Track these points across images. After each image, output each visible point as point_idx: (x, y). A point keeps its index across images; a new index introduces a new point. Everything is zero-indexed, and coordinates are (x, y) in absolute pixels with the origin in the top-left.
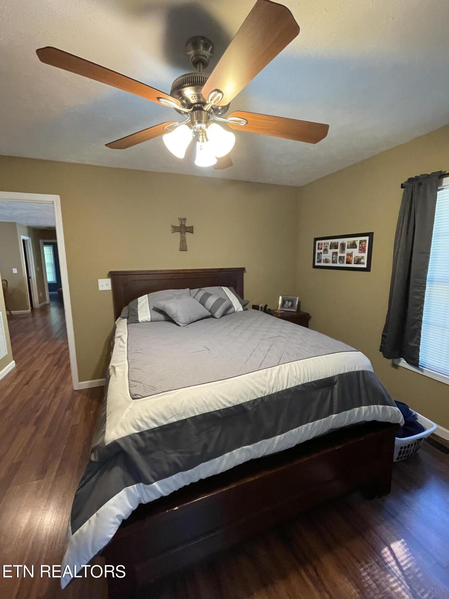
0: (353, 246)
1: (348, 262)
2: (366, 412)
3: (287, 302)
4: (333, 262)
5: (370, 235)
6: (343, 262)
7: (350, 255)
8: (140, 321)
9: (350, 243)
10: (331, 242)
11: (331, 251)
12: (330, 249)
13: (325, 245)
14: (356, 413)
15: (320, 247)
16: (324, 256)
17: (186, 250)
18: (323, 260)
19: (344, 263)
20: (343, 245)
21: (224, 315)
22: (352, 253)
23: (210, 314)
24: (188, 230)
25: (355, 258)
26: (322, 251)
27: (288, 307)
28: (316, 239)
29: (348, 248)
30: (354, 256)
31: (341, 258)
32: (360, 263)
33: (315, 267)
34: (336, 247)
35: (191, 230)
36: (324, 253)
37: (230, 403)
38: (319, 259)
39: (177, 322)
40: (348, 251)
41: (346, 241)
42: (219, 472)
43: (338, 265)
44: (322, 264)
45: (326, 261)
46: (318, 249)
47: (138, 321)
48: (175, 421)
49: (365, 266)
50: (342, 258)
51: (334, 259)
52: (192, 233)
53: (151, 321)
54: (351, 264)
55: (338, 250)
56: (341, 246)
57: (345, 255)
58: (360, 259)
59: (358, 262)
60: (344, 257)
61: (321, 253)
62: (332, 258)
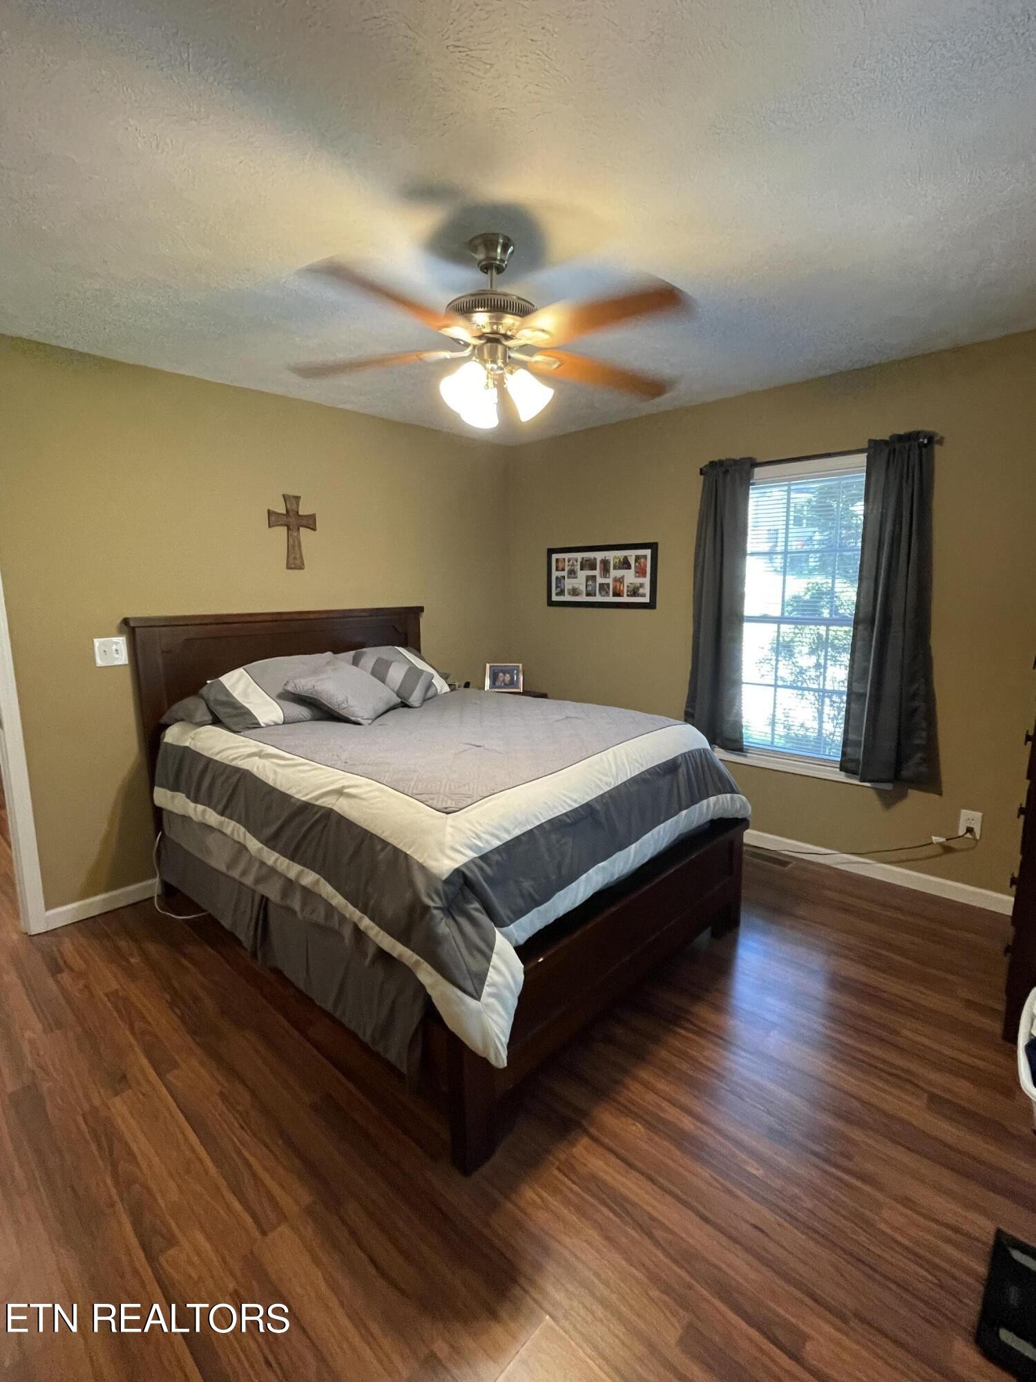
0: (625, 564)
1: (617, 594)
2: (715, 805)
3: (501, 674)
4: (588, 594)
5: (653, 547)
6: (607, 593)
7: (620, 580)
8: (263, 725)
9: (617, 561)
10: (583, 558)
11: (582, 575)
12: (581, 569)
13: (571, 563)
14: (705, 807)
15: (561, 565)
16: (569, 584)
17: (301, 567)
18: (568, 590)
19: (609, 596)
20: (605, 563)
21: (425, 700)
22: (623, 577)
23: (399, 700)
24: (304, 522)
25: (628, 586)
26: (565, 573)
27: (505, 684)
28: (551, 552)
29: (615, 568)
30: (626, 582)
31: (604, 588)
32: (638, 595)
33: (551, 603)
34: (593, 567)
35: (310, 522)
36: (568, 578)
37: (575, 801)
38: (559, 589)
39: (353, 719)
40: (614, 573)
41: (612, 556)
42: (578, 903)
43: (598, 598)
44: (567, 598)
45: (575, 592)
46: (557, 570)
47: (258, 724)
48: (520, 833)
49: (647, 600)
50: (605, 586)
51: (590, 588)
52: (314, 529)
53: (284, 723)
54: (623, 596)
55: (597, 573)
56: (602, 565)
57: (609, 581)
58: (638, 588)
59: (634, 592)
60: (608, 585)
61: (564, 577)
62: (587, 586)
